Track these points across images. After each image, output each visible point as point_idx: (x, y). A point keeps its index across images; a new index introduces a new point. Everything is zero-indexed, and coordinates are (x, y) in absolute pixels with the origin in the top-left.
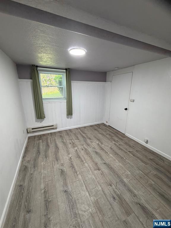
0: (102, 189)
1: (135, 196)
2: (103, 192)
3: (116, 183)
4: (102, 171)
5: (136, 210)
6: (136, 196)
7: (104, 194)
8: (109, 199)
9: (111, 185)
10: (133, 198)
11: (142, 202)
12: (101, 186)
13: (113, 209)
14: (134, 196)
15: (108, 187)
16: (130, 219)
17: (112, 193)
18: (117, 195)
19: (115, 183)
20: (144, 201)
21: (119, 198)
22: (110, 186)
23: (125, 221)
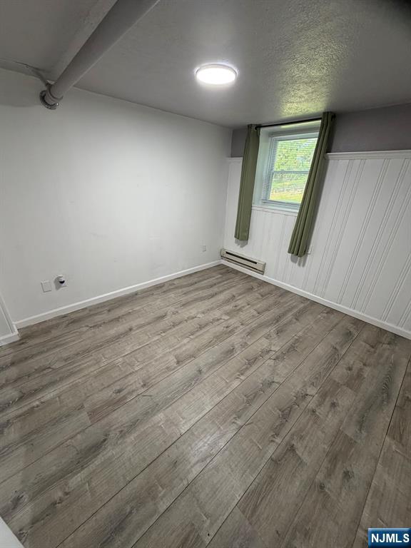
0: (136, 371)
1: (123, 434)
2: (131, 374)
3: (151, 396)
4: (175, 368)
5: (95, 431)
6: (121, 437)
7: (127, 375)
8: (119, 383)
9: (145, 385)
10: (117, 428)
11: (109, 447)
12: (142, 369)
13: (102, 390)
14: (122, 431)
15: (140, 381)
16: (84, 416)
17: (129, 388)
18: (124, 398)
19: (151, 394)
20: (110, 454)
21: (119, 401)
22: (142, 384)
23: (82, 407)
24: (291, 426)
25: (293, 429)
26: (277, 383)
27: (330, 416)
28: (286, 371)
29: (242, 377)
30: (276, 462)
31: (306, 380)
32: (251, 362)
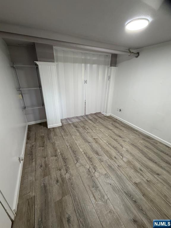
4: (92, 138)
24: (61, 159)
25: (59, 159)
26: (76, 163)
27: (55, 175)
28: (81, 171)
29: (83, 153)
30: (56, 151)
31: (73, 177)
32: (90, 159)
